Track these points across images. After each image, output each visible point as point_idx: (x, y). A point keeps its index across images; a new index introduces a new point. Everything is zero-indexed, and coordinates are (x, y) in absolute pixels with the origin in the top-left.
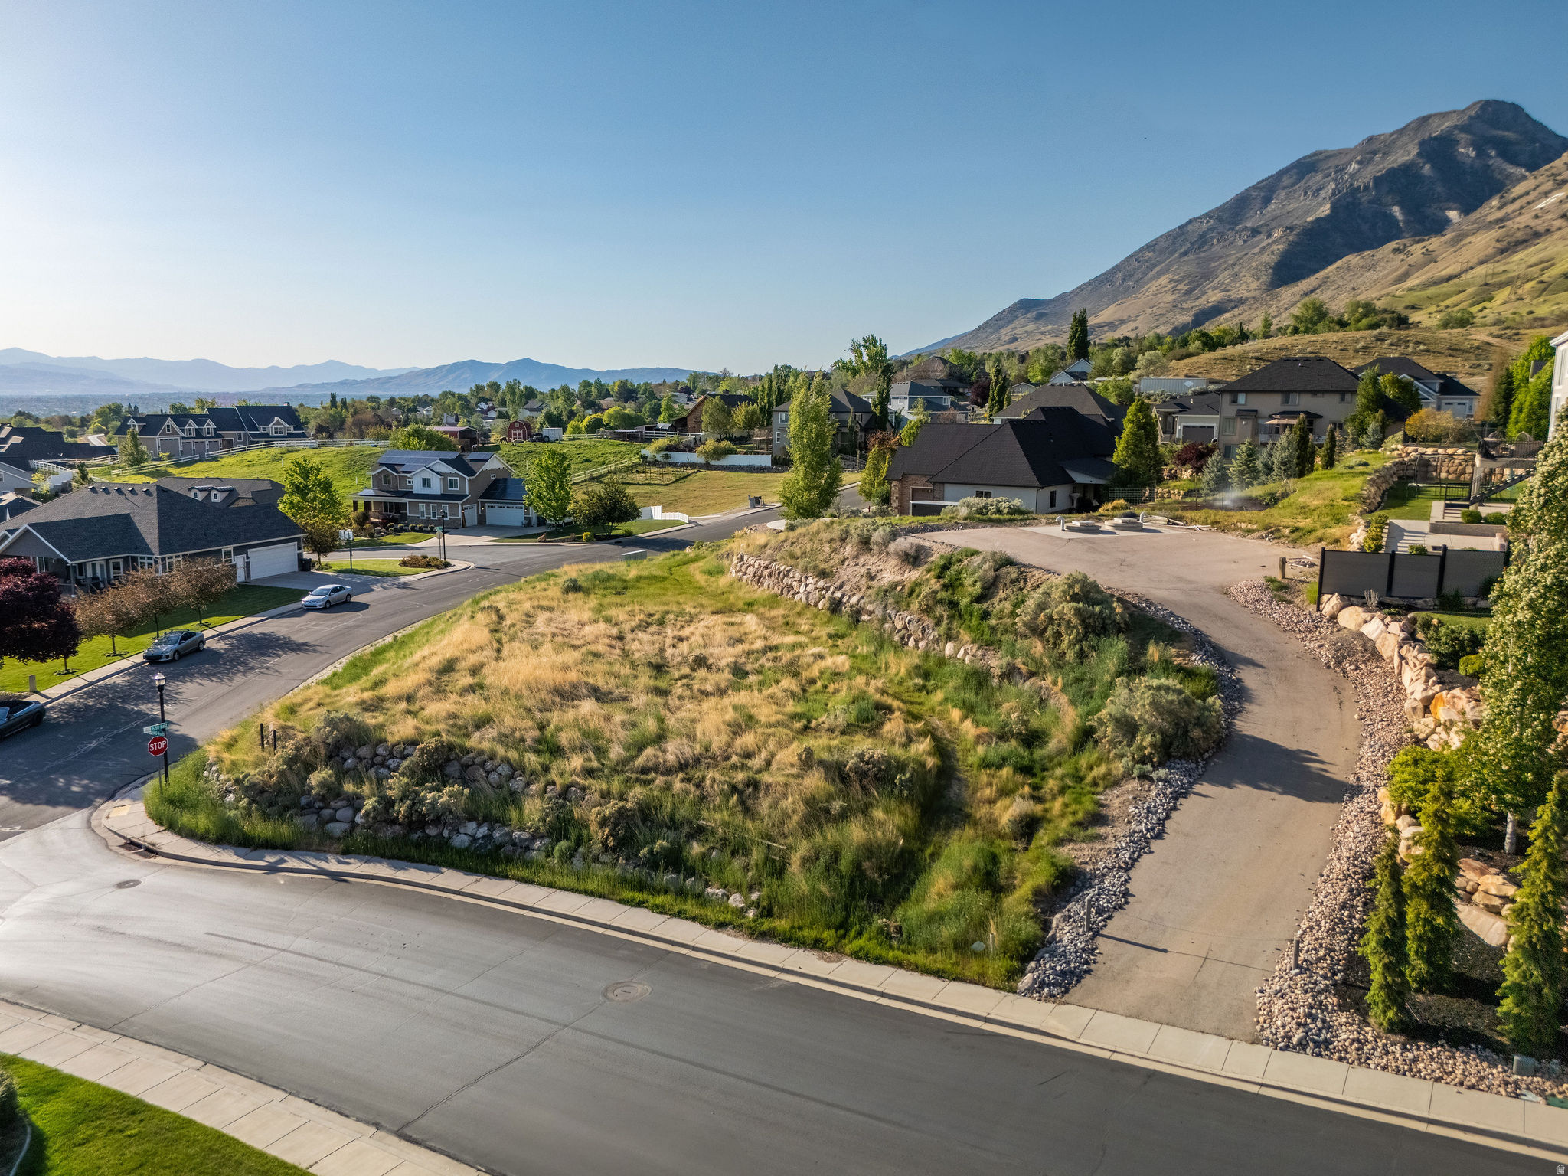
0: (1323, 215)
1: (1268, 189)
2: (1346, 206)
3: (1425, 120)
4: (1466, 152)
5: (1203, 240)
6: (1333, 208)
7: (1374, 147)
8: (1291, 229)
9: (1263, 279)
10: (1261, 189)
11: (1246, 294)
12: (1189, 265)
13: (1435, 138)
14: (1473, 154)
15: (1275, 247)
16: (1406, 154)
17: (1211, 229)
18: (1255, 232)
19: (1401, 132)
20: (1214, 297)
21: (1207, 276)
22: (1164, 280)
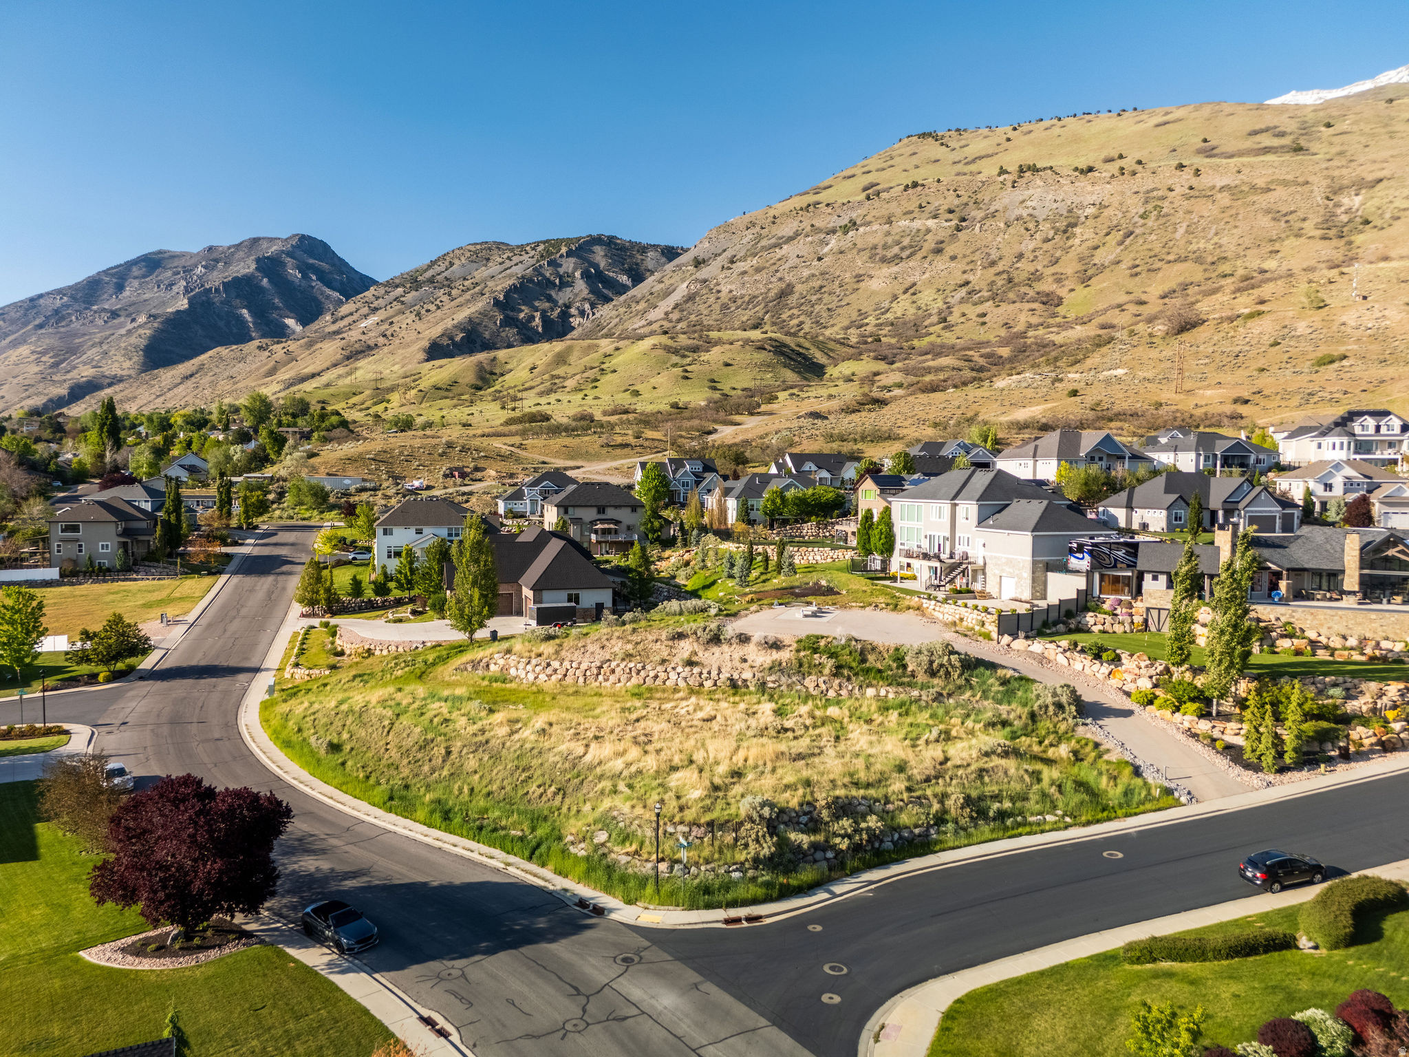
0: (182, 308)
1: (119, 276)
2: (201, 304)
3: (255, 241)
4: (294, 273)
5: (58, 316)
6: (190, 303)
7: (215, 255)
8: (155, 317)
9: (135, 359)
10: (113, 275)
11: (120, 373)
12: (48, 338)
13: (268, 258)
14: (299, 276)
15: (141, 331)
16: (245, 267)
17: (67, 306)
18: (114, 314)
19: (238, 246)
20: (85, 373)
21: (74, 351)
22: (24, 350)
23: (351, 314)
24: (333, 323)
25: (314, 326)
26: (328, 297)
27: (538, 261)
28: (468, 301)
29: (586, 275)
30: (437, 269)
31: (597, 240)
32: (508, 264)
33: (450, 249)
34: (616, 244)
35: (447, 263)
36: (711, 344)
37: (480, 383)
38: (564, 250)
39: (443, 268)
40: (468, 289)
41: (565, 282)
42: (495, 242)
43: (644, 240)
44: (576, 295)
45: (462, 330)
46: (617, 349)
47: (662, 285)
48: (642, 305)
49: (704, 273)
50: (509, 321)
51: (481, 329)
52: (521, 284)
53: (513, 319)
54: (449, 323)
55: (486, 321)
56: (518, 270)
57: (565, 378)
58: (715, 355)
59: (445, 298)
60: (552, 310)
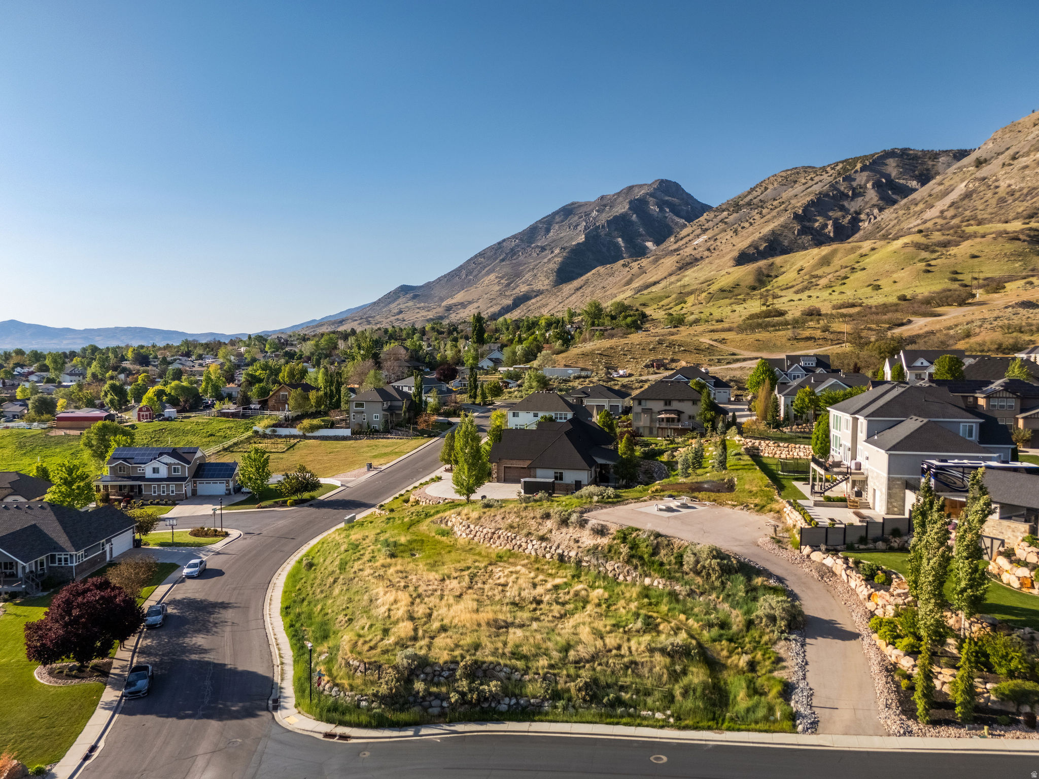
0: (581, 241)
1: (547, 223)
2: (593, 236)
3: (631, 188)
4: (654, 208)
5: (513, 252)
6: (586, 237)
7: (605, 202)
8: (563, 248)
9: (551, 278)
10: (544, 223)
11: (542, 288)
12: (506, 268)
13: (637, 200)
14: (657, 210)
15: (556, 259)
16: (622, 208)
17: (517, 246)
18: (543, 249)
19: (619, 194)
20: (523, 289)
21: (518, 275)
22: (492, 276)
23: (688, 235)
24: (675, 243)
25: (663, 246)
26: (677, 224)
27: (835, 178)
28: (774, 217)
29: (877, 185)
30: (755, 194)
31: (891, 154)
32: (810, 183)
33: (766, 177)
34: (908, 155)
35: (763, 189)
36: (965, 237)
37: (757, 284)
38: (859, 166)
39: (759, 191)
40: (776, 208)
41: (857, 193)
42: (803, 167)
43: (937, 148)
44: (867, 203)
45: (766, 241)
46: (873, 249)
47: (942, 187)
48: (921, 206)
49: (985, 171)
50: (804, 231)
51: (781, 239)
52: (818, 199)
53: (809, 228)
54: (757, 236)
55: (786, 232)
56: (817, 188)
57: (820, 277)
58: (965, 248)
59: (757, 217)
60: (844, 217)
